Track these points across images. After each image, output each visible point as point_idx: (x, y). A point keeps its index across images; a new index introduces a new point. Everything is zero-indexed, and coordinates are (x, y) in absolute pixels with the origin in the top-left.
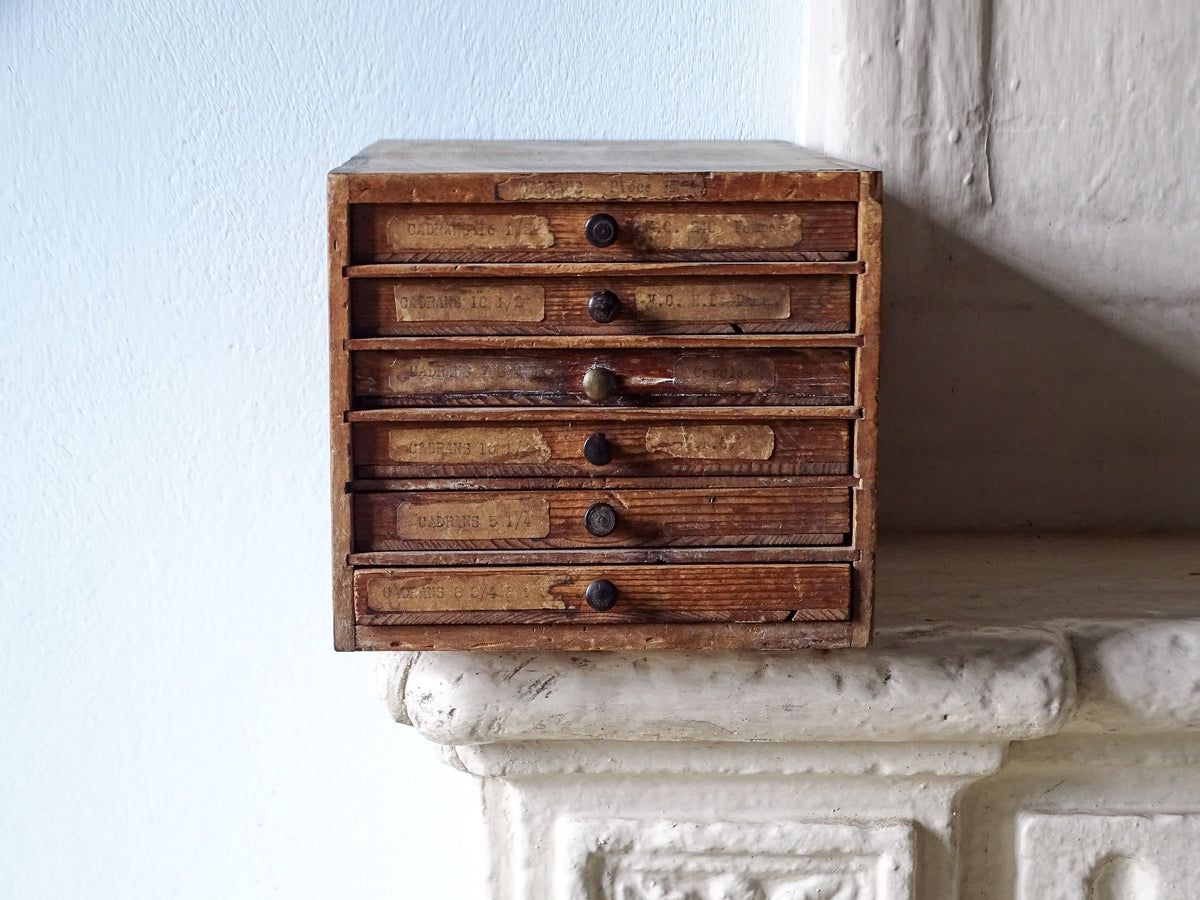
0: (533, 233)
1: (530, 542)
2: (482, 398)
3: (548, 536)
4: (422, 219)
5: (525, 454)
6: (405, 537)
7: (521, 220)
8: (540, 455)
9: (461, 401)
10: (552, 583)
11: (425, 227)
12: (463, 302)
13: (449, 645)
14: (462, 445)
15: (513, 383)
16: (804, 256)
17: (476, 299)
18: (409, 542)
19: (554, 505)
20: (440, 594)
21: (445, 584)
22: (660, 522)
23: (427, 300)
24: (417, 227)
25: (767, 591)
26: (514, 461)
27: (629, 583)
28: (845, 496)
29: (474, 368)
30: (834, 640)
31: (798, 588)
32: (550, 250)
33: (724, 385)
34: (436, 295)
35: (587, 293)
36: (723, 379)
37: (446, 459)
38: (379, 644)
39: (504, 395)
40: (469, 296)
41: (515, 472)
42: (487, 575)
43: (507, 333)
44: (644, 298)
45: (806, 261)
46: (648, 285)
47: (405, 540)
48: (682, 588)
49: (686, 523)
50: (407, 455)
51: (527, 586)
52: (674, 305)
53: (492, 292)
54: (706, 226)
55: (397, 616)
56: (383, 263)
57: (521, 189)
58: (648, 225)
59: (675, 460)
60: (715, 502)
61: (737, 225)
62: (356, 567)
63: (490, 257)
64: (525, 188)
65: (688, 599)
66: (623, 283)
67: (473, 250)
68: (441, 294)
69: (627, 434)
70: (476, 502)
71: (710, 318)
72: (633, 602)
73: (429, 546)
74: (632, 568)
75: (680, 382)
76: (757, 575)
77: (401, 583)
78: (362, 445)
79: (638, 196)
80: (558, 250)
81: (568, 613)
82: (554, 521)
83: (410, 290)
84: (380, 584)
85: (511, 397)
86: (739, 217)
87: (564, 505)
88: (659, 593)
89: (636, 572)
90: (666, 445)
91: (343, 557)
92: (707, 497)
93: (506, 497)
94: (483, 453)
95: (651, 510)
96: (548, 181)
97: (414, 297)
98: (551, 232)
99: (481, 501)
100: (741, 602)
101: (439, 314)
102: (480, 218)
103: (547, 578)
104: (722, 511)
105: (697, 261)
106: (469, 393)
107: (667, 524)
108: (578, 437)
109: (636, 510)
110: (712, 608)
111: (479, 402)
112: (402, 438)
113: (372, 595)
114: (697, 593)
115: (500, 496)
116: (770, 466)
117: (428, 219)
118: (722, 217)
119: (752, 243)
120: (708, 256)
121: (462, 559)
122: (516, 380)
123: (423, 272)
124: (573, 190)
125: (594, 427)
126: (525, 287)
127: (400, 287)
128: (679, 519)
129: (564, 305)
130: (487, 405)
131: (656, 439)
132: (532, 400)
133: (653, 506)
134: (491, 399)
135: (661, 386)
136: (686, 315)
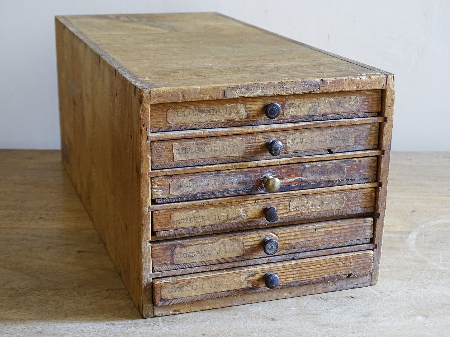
0: (238, 113)
1: (236, 259)
2: (213, 194)
3: (243, 255)
4: (184, 109)
5: (235, 218)
6: (176, 263)
7: (232, 107)
8: (242, 218)
9: (204, 197)
10: (246, 276)
11: (186, 113)
12: (206, 149)
13: (197, 309)
14: (206, 217)
15: (229, 186)
16: (358, 115)
17: (212, 147)
18: (179, 265)
19: (246, 240)
20: (195, 288)
21: (197, 283)
22: (293, 242)
23: (189, 149)
24: (182, 113)
25: (339, 267)
26: (230, 222)
27: (280, 272)
28: (372, 222)
29: (211, 181)
30: (364, 283)
31: (352, 264)
32: (245, 120)
33: (324, 178)
34: (193, 147)
35: (264, 140)
36: (323, 175)
37: (198, 225)
38: (165, 313)
39: (224, 192)
40: (209, 146)
41: (230, 227)
42: (217, 276)
43: (227, 162)
44: (290, 141)
45: (359, 117)
46: (292, 134)
47: (177, 265)
48: (303, 271)
49: (304, 242)
50: (180, 225)
51: (235, 279)
52: (303, 143)
53: (220, 143)
54: (317, 104)
55: (175, 300)
56: (164, 131)
57: (236, 92)
58: (291, 106)
59: (301, 214)
60: (317, 231)
61: (330, 102)
62: (153, 279)
63: (216, 125)
64: (237, 91)
65: (305, 275)
66: (281, 134)
67: (208, 123)
68: (196, 146)
69: (281, 204)
70: (210, 243)
71: (318, 147)
72: (282, 280)
73: (188, 266)
74: (282, 265)
75: (304, 178)
76: (335, 261)
77: (177, 285)
78: (157, 222)
79: (290, 92)
80: (249, 120)
81: (253, 288)
82: (246, 248)
83: (180, 145)
84: (166, 287)
85: (228, 193)
86: (331, 99)
87: (250, 240)
88: (293, 274)
89: (283, 267)
90: (298, 207)
91: (147, 276)
92: (313, 229)
93: (224, 239)
94: (215, 220)
95: (289, 238)
96: (248, 87)
97: (182, 148)
98: (246, 111)
99: (212, 243)
100: (328, 273)
101: (194, 156)
102: (212, 107)
103: (244, 274)
104: (320, 234)
105: (312, 121)
106: (208, 193)
107: (296, 243)
108: (259, 208)
109: (282, 239)
110: (316, 278)
111: (213, 196)
112: (177, 216)
113: (162, 293)
114: (309, 272)
115: (221, 239)
116: (342, 212)
117: (187, 108)
118: (324, 99)
119: (337, 111)
120: (317, 118)
121: (203, 269)
122: (230, 184)
123: (187, 136)
124: (260, 91)
125: (267, 202)
126: (235, 140)
127: (175, 144)
128: (301, 240)
129: (253, 147)
130: (216, 198)
131: (294, 205)
132: (237, 193)
133: (290, 236)
134: (219, 195)
135: (296, 181)
136: (308, 147)
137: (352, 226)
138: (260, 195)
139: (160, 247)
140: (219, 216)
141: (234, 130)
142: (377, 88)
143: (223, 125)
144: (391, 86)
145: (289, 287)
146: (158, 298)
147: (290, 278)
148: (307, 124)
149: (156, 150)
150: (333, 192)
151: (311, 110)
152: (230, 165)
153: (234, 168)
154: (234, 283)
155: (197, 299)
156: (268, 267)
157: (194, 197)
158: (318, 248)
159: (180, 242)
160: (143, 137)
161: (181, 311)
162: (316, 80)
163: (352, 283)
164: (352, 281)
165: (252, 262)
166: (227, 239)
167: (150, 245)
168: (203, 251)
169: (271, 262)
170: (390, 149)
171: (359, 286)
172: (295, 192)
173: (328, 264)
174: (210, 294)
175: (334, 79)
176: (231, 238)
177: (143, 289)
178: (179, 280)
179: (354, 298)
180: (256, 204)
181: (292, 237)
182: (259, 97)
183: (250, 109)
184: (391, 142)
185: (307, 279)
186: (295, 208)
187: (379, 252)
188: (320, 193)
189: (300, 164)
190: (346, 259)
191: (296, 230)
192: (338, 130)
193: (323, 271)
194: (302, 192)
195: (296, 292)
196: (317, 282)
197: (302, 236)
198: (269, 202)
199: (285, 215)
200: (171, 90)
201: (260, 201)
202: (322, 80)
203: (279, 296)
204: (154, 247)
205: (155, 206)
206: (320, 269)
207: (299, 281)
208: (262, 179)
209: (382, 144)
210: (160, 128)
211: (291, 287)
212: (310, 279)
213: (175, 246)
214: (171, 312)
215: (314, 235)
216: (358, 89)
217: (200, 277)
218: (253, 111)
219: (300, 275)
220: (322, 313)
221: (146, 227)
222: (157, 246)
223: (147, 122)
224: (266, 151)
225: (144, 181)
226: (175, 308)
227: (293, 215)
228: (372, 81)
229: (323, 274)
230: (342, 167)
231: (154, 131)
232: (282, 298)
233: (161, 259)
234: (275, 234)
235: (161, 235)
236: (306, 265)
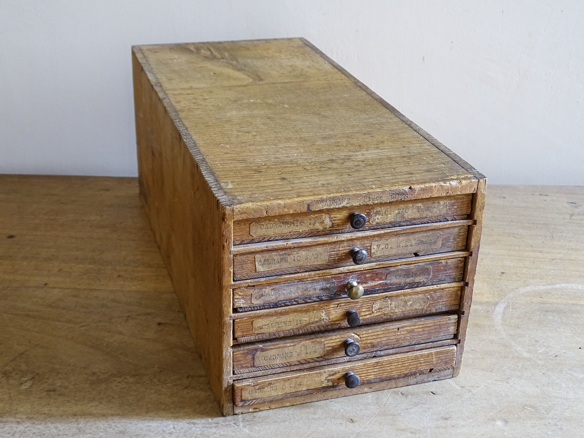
0: (322, 222)
1: (316, 359)
2: (295, 301)
3: (324, 355)
4: (267, 222)
5: (317, 322)
6: (257, 366)
7: (316, 217)
8: (324, 321)
9: (286, 304)
10: (327, 376)
11: (269, 225)
12: (289, 259)
13: (277, 406)
14: (287, 322)
15: (311, 293)
16: (447, 219)
17: (295, 257)
18: (260, 368)
19: (327, 342)
20: (275, 389)
21: (278, 384)
22: (375, 342)
23: (271, 260)
24: (265, 225)
25: (420, 363)
26: (311, 325)
27: (361, 370)
28: (456, 319)
29: (293, 289)
30: (446, 376)
31: (434, 360)
32: (330, 229)
33: (408, 280)
34: (276, 258)
35: (348, 248)
36: (408, 277)
37: (279, 329)
38: (244, 411)
39: (306, 298)
40: (292, 256)
41: (312, 330)
42: (297, 377)
43: (310, 270)
44: (375, 247)
45: (448, 220)
46: (377, 241)
47: (258, 367)
48: (384, 368)
49: (386, 340)
50: (261, 330)
51: (315, 379)
52: (389, 248)
53: (303, 253)
54: (404, 210)
55: (255, 400)
56: (247, 244)
57: (320, 205)
58: (377, 213)
59: (384, 314)
60: (399, 330)
61: (418, 208)
62: (234, 380)
63: (300, 236)
64: (322, 204)
65: (386, 372)
66: (366, 241)
67: (292, 233)
68: (278, 257)
69: (364, 306)
70: (291, 346)
71: (404, 251)
72: (362, 378)
73: (268, 367)
74: (362, 364)
75: (388, 282)
76: (417, 358)
77: (257, 387)
78: (238, 329)
79: (376, 202)
80: (334, 229)
81: (333, 387)
82: (327, 349)
83: (263, 256)
84: (247, 389)
85: (310, 299)
86: (419, 205)
87: (332, 341)
88: (374, 372)
89: (364, 365)
90: (381, 309)
91: (228, 378)
92: (396, 328)
93: (305, 342)
94: (297, 324)
95: (371, 338)
96: (333, 199)
97: (265, 260)
98: (330, 221)
99: (293, 346)
100: (409, 369)
101: (277, 266)
102: (296, 218)
103: (325, 374)
104: (402, 333)
105: (399, 227)
106: (290, 300)
107: (378, 342)
108: (342, 311)
109: (364, 339)
110: (396, 374)
111: (295, 303)
112: (258, 323)
113: (243, 395)
114: (390, 369)
115: (303, 342)
116: (426, 310)
117: (270, 221)
118: (411, 205)
119: (425, 215)
120: (403, 224)
121: (284, 370)
122: (313, 291)
123: (270, 248)
124: (345, 202)
125: (349, 306)
126: (319, 249)
127: (258, 256)
128: (383, 339)
129: (337, 255)
130: (298, 304)
131: (377, 307)
132: (320, 299)
133: (372, 336)
134: (300, 301)
135: (379, 284)
136: (394, 252)
137: (436, 324)
138: (343, 299)
139: (241, 352)
140: (300, 321)
141: (318, 240)
142: (468, 192)
143: (306, 235)
144: (482, 190)
145: (369, 383)
146: (238, 399)
147: (371, 375)
148: (394, 230)
149: (238, 262)
150: (418, 293)
151: (398, 217)
152: (313, 273)
153: (317, 276)
154: (314, 383)
155: (277, 398)
156: (349, 366)
157: (276, 304)
158: (401, 346)
159: (261, 346)
160: (226, 252)
161: (261, 409)
162: (404, 189)
163: (433, 376)
164: (433, 374)
165: (333, 361)
166: (308, 342)
167: (231, 350)
168: (284, 354)
169: (352, 360)
170: (478, 251)
171: (441, 378)
172: (378, 295)
173: (410, 361)
174: (290, 394)
175: (422, 186)
176: (312, 341)
177: (224, 390)
178: (259, 382)
179: (434, 394)
180: (338, 308)
181: (374, 337)
182: (344, 208)
183: (335, 219)
184: (479, 244)
185: (388, 375)
186: (378, 309)
187: (462, 347)
188: (405, 295)
189: (385, 268)
190: (428, 355)
191: (379, 330)
192: (425, 234)
193: (404, 368)
194: (386, 295)
195: (377, 386)
196: (398, 378)
197: (384, 335)
198: (352, 305)
199: (368, 317)
200: (254, 207)
201: (342, 305)
202: (410, 188)
203: (359, 391)
204: (235, 352)
205: (236, 315)
206: (401, 365)
207: (379, 378)
208: (345, 284)
209: (470, 246)
210: (243, 241)
211: (371, 383)
212: (391, 376)
213: (256, 350)
214: (251, 410)
215: (397, 334)
216: (448, 195)
217: (280, 378)
218: (338, 220)
219: (381, 372)
220: (402, 414)
221: (227, 334)
222: (238, 351)
223: (230, 238)
224: (350, 258)
225: (226, 293)
226: (255, 406)
227: (376, 316)
228: (463, 186)
229: (404, 370)
230: (427, 269)
231: (237, 244)
232: (362, 392)
233: (242, 362)
234: (356, 334)
235: (242, 341)
236: (387, 363)
